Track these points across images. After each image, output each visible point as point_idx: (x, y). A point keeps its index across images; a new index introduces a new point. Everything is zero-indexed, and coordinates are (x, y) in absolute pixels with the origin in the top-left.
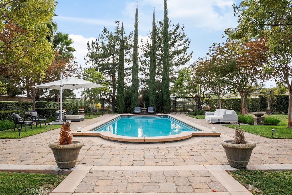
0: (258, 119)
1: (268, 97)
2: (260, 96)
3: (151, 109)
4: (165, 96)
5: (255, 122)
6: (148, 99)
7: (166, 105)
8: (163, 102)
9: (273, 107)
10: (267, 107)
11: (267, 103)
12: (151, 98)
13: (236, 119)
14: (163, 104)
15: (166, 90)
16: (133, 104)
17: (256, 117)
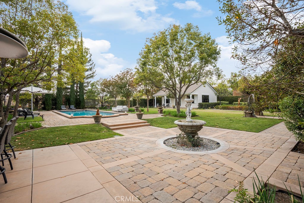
0: (136, 109)
1: (137, 100)
2: (133, 99)
3: (72, 107)
4: (81, 98)
5: (135, 110)
6: (70, 100)
7: (82, 104)
8: (80, 102)
9: (139, 104)
10: (136, 105)
11: (136, 103)
12: (72, 99)
13: (128, 110)
14: (80, 104)
15: (82, 95)
16: (59, 104)
17: (136, 108)
